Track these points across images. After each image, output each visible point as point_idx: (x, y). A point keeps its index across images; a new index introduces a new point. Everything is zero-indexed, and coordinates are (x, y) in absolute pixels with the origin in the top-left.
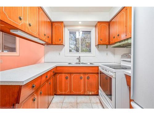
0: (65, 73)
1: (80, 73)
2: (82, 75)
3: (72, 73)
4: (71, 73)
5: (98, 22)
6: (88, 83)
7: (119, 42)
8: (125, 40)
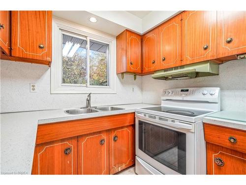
0: (63, 140)
1: (100, 132)
2: (104, 136)
3: (82, 136)
4: (78, 137)
5: (127, 30)
6: (115, 150)
7: (165, 70)
8: (176, 68)
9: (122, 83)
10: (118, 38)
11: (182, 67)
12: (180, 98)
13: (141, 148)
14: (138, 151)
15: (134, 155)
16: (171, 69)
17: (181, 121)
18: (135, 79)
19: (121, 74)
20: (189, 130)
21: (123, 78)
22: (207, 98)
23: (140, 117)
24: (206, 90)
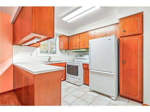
5: (63, 35)
7: (76, 49)
8: (78, 49)
9: (61, 53)
10: (60, 37)
11: (80, 49)
12: (79, 58)
13: (68, 73)
14: (67, 74)
15: (66, 76)
16: (77, 49)
17: (78, 63)
18: (66, 51)
19: (61, 50)
20: (79, 65)
21: (61, 51)
22: (86, 58)
23: (67, 64)
24: (85, 56)
